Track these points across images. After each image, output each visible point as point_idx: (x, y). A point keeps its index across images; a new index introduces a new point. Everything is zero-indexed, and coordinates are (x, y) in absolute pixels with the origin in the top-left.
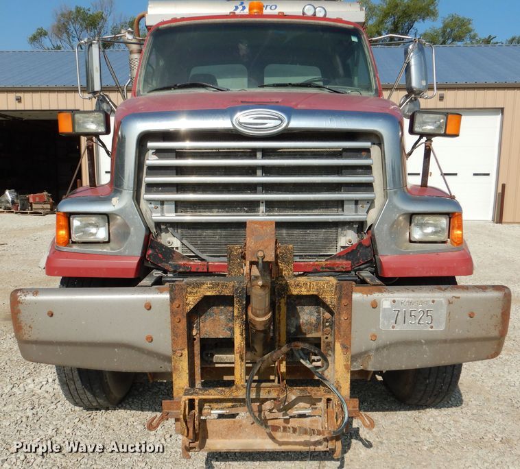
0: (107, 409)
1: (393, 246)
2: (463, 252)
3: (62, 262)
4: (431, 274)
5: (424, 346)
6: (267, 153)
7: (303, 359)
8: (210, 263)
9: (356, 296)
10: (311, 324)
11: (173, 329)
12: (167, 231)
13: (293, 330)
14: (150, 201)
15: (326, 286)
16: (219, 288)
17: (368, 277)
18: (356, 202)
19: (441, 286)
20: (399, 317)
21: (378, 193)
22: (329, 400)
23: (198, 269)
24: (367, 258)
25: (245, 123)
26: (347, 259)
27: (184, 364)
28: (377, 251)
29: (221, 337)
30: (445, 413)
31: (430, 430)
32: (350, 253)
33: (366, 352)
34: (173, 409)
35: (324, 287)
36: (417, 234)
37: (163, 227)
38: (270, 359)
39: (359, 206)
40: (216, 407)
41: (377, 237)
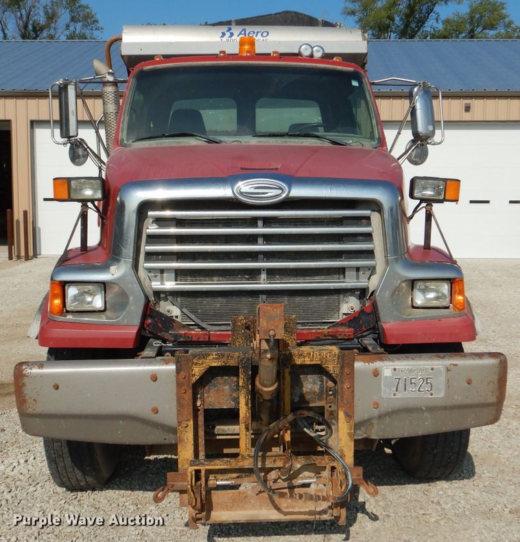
0: (94, 490)
1: (395, 313)
2: (465, 317)
3: (58, 332)
4: (434, 340)
5: (425, 414)
6: (268, 221)
7: (307, 428)
8: (211, 333)
9: (358, 365)
10: (314, 393)
11: (179, 401)
12: (166, 299)
13: (297, 399)
14: (150, 270)
15: (328, 354)
16: (224, 359)
17: (370, 345)
18: (358, 269)
19: (440, 354)
20: (400, 385)
21: (379, 261)
22: (333, 468)
23: (199, 338)
24: (369, 325)
25: (246, 193)
26: (350, 327)
27: (189, 435)
28: (379, 317)
29: (225, 407)
30: (456, 486)
31: (438, 503)
32: (352, 320)
33: (369, 420)
34: (178, 481)
35: (326, 357)
36: (419, 300)
37: (162, 295)
38: (276, 428)
39: (361, 273)
40: (221, 478)
41: (379, 304)
